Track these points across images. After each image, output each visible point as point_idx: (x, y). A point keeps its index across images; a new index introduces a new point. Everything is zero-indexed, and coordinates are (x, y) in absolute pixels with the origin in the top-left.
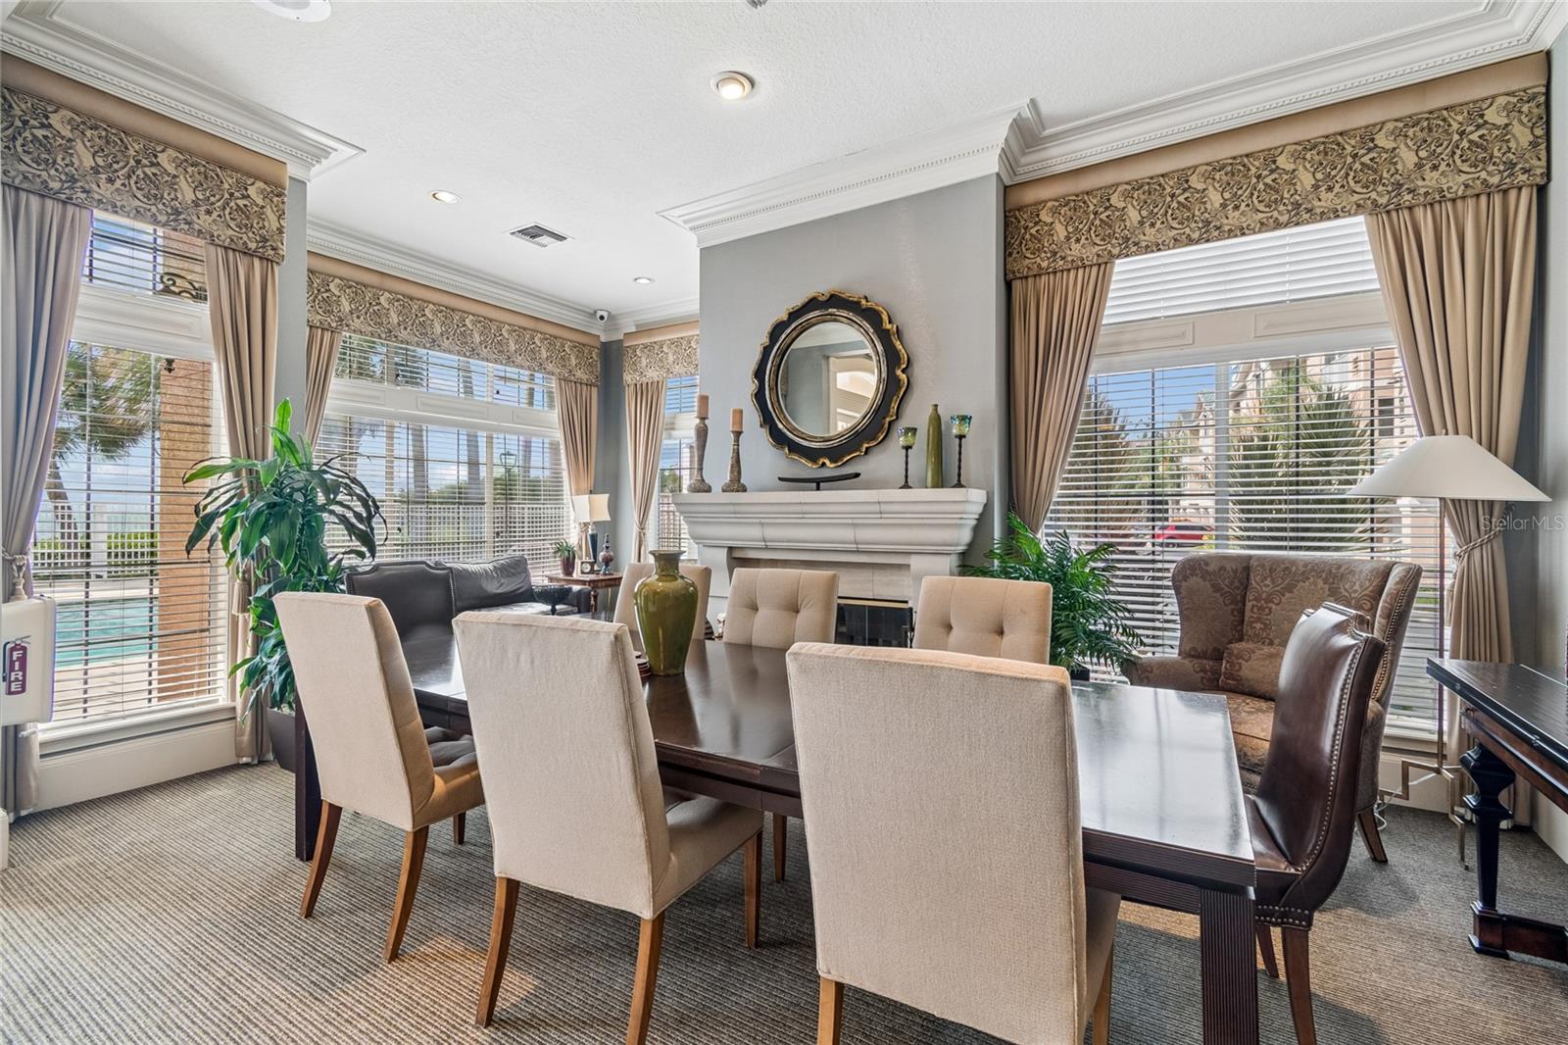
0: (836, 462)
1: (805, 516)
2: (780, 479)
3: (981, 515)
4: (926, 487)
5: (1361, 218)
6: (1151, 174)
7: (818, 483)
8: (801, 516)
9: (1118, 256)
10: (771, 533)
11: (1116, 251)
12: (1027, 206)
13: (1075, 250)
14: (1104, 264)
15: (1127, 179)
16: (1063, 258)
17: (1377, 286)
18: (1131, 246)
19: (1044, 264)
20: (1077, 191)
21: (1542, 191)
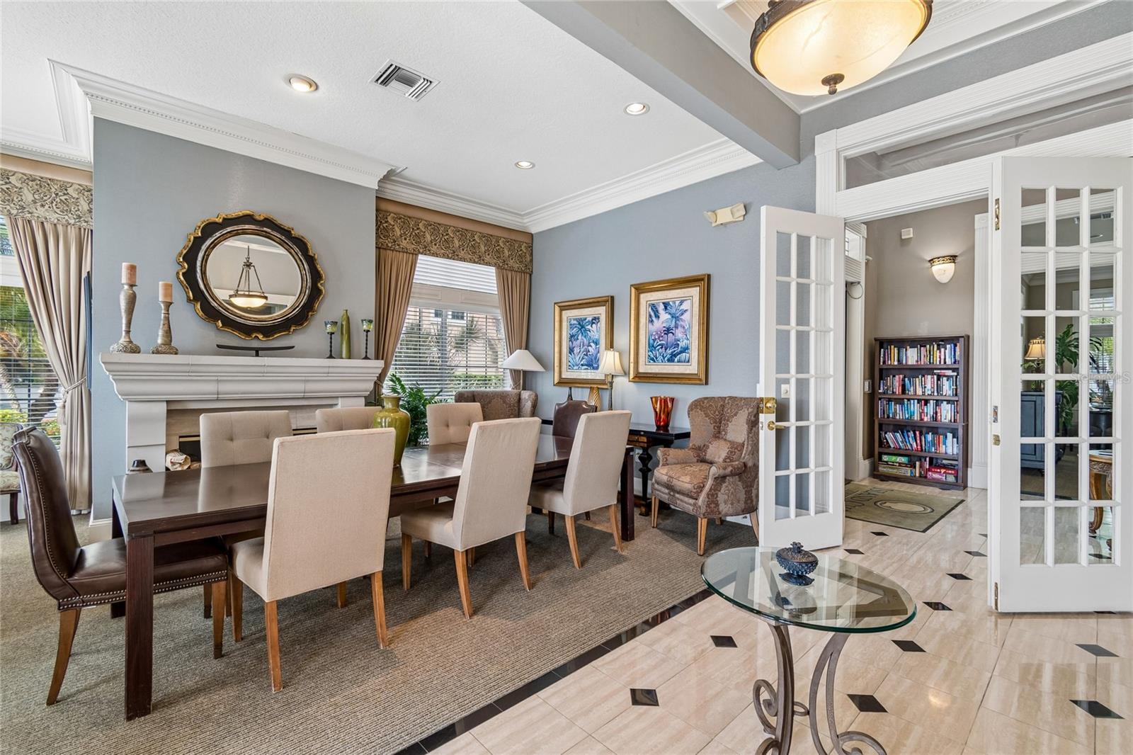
0: (267, 337)
1: (265, 375)
2: (218, 346)
3: (380, 374)
4: (342, 358)
5: (494, 268)
6: (436, 221)
7: (257, 352)
8: (262, 375)
9: (422, 254)
10: (225, 387)
11: (421, 251)
12: (382, 211)
13: (404, 243)
14: (415, 254)
15: (427, 219)
16: (399, 245)
17: (496, 293)
18: (427, 251)
19: (390, 245)
20: (405, 214)
21: (530, 275)
